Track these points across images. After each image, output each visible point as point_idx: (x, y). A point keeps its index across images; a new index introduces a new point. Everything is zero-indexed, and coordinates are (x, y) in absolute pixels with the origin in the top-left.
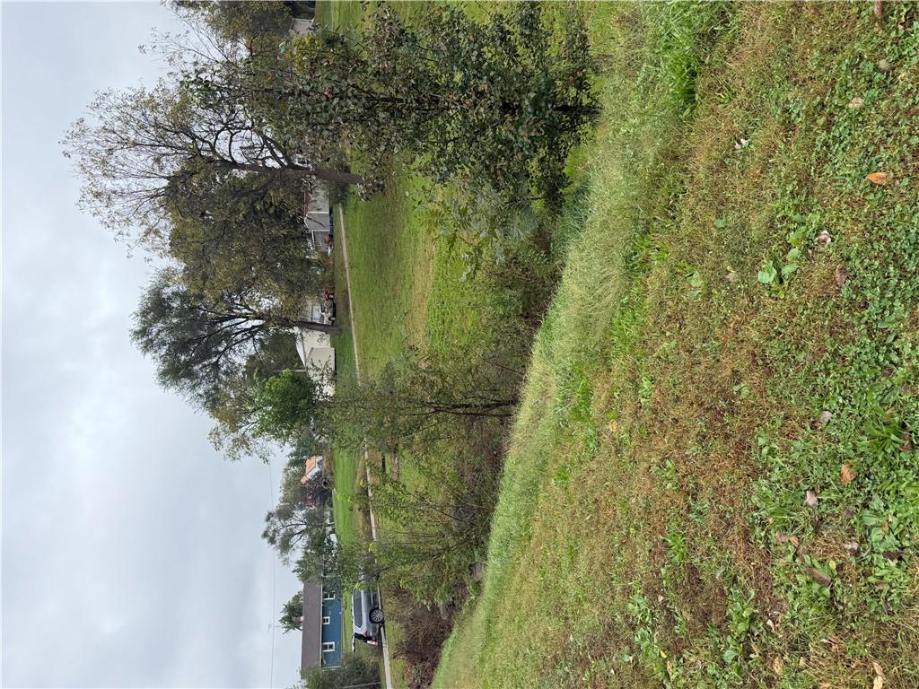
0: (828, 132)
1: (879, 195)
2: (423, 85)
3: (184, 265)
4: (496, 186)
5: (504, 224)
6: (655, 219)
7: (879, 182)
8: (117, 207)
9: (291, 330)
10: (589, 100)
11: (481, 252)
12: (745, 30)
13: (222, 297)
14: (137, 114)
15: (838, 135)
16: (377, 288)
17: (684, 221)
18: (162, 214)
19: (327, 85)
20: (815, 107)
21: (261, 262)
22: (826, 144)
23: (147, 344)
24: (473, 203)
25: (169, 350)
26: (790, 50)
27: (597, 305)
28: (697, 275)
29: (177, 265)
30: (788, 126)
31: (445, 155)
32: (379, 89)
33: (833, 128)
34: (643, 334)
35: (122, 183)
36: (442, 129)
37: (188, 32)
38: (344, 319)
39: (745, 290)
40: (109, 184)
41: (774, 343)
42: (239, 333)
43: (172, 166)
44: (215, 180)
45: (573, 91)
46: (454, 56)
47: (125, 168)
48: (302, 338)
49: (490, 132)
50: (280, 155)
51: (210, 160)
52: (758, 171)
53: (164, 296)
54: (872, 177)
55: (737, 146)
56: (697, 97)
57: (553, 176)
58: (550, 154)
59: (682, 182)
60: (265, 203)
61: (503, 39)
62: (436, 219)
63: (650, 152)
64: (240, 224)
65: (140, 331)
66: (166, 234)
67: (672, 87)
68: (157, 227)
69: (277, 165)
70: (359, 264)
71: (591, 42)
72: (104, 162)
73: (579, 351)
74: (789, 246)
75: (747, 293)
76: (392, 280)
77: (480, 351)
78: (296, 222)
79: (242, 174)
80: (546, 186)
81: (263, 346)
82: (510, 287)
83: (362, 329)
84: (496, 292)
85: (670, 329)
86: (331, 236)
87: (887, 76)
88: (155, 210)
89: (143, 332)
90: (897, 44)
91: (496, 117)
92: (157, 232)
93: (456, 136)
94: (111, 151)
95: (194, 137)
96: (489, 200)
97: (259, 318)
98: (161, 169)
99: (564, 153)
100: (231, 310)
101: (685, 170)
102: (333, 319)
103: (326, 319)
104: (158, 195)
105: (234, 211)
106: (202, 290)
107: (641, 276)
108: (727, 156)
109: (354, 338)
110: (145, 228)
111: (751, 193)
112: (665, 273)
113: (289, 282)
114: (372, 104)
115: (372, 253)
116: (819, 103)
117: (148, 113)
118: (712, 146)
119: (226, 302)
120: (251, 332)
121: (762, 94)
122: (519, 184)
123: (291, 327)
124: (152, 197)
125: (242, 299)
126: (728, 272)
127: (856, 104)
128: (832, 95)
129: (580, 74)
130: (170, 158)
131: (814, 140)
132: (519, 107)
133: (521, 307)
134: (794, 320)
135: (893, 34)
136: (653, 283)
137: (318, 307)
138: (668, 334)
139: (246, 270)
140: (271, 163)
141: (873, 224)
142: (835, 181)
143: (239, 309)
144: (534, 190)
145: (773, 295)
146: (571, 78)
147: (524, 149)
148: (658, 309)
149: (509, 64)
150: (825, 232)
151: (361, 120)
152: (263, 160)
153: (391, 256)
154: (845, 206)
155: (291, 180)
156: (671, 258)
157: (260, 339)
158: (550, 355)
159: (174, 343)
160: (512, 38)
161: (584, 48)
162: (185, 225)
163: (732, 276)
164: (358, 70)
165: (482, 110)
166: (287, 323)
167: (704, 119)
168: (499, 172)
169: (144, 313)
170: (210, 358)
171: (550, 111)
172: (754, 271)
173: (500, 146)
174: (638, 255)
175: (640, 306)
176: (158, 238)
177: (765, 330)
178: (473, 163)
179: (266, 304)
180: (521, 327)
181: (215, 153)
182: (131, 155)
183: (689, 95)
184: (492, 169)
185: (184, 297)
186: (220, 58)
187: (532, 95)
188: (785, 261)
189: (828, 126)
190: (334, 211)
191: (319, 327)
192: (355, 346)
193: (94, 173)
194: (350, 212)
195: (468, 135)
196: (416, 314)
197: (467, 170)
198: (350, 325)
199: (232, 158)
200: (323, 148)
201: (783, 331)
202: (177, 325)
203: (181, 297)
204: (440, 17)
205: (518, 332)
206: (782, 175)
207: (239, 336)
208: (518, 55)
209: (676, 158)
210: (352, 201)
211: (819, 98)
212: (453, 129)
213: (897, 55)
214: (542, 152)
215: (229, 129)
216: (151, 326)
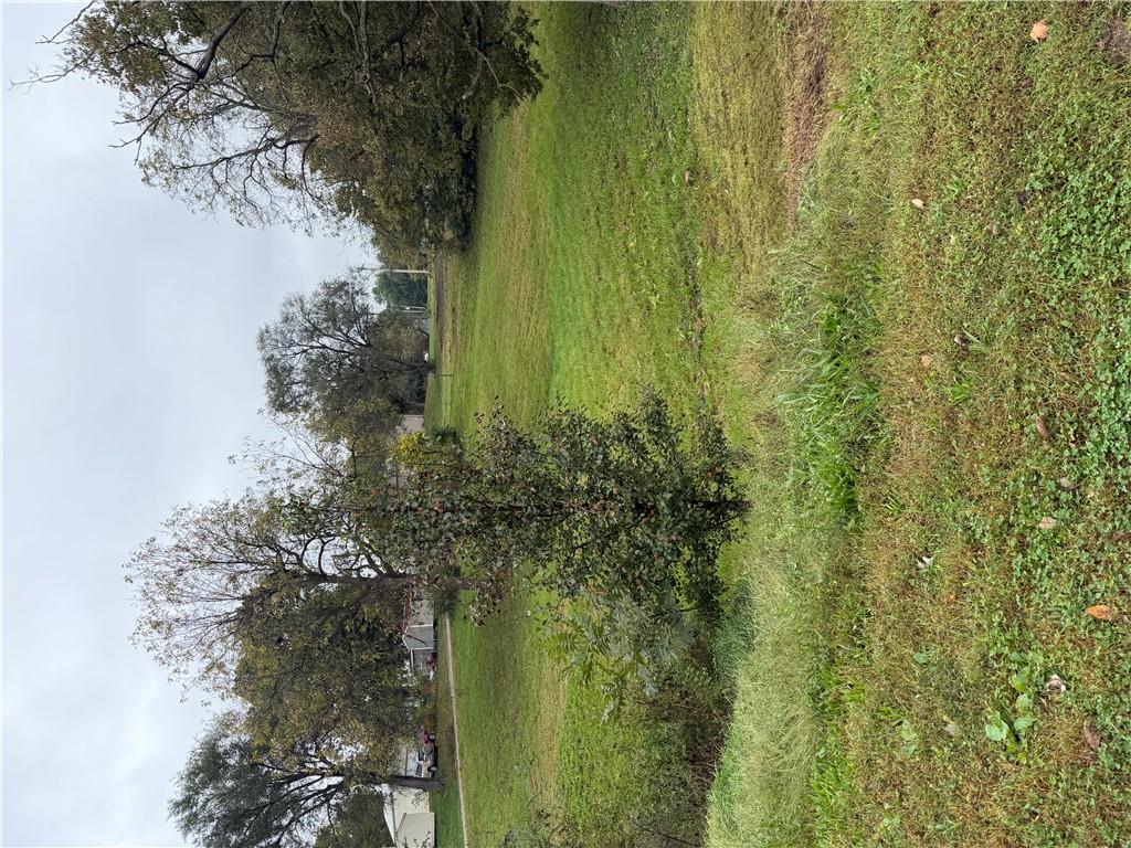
0: (1025, 556)
1: (1108, 633)
2: (545, 491)
3: (250, 705)
4: (637, 597)
5: (651, 644)
6: (839, 647)
7: (1103, 617)
8: (178, 638)
9: (377, 788)
10: (734, 495)
11: (624, 682)
12: (898, 440)
13: (293, 747)
14: (216, 529)
15: (1036, 558)
16: (491, 724)
17: (875, 651)
18: (230, 644)
19: (437, 500)
20: (1000, 527)
21: (345, 698)
22: (1024, 568)
23: (189, 821)
24: (610, 619)
25: (216, 827)
26: (954, 462)
27: (786, 758)
28: (906, 724)
29: (240, 706)
30: (975, 546)
31: (573, 565)
32: (495, 499)
33: (1029, 551)
34: (853, 805)
35: (187, 608)
36: (568, 535)
37: (284, 439)
38: (448, 768)
39: (974, 748)
40: (172, 611)
41: (1030, 827)
42: (312, 796)
43: (248, 584)
44: (298, 597)
45: (714, 486)
46: (577, 463)
47: (195, 590)
48: (392, 802)
49: (623, 537)
50: (378, 563)
51: (295, 575)
52: (952, 597)
53: (221, 750)
54: (1093, 611)
55: (920, 565)
56: (860, 508)
57: (704, 582)
58: (697, 557)
59: (863, 603)
60: (357, 620)
61: (628, 437)
62: (567, 642)
63: (817, 569)
64: (322, 650)
65: (183, 801)
66: (232, 667)
67: (828, 496)
68: (222, 660)
69: (374, 574)
70: (469, 689)
71: (726, 434)
72: (171, 585)
73: (772, 826)
74: (1015, 694)
75: (977, 754)
76: (511, 712)
77: (634, 814)
78: (393, 642)
79: (330, 587)
80: (697, 595)
81: (340, 816)
82: (666, 719)
83: (471, 782)
84: (649, 727)
85: (889, 799)
86: (435, 655)
87: (1075, 496)
88: (223, 639)
89: (187, 803)
90: (1074, 462)
91: (629, 520)
92: (221, 666)
93: (584, 541)
94: (180, 571)
95: (278, 550)
96: (629, 615)
97: (337, 774)
98: (236, 588)
99: (713, 553)
100: (302, 764)
101: (864, 590)
102: (434, 769)
103: (424, 769)
104: (227, 621)
105: (318, 634)
106: (268, 739)
107: (837, 721)
108: (911, 577)
109: (461, 796)
110: (207, 661)
111: (951, 622)
112: (866, 719)
113: (379, 721)
114: (488, 515)
115: (485, 674)
116: (1004, 522)
117: (229, 526)
118: (890, 563)
119: (298, 754)
120: (326, 794)
121: (935, 508)
122: (664, 594)
123: (379, 784)
124: (221, 623)
125: (318, 748)
126: (946, 724)
127: (1047, 524)
128: (1017, 513)
129: (719, 470)
130: (249, 576)
131: (1010, 563)
132: (654, 507)
133: (684, 747)
134: (1049, 795)
135: (1066, 453)
136: (854, 735)
137: (414, 754)
138: (887, 806)
139: (327, 709)
140: (366, 572)
141: (1112, 669)
142: (1050, 613)
143: (314, 763)
144: (682, 599)
145: (1012, 758)
146: (709, 474)
147: (665, 554)
148: (867, 768)
149: (638, 462)
150: (1055, 676)
151: (474, 532)
152: (358, 570)
153: (510, 677)
154: (1070, 645)
155: (391, 591)
156: (870, 701)
157: (337, 805)
158: (732, 826)
159: (224, 816)
160: (640, 436)
161: (720, 441)
162: (257, 655)
163: (952, 728)
164: (472, 480)
165: (613, 514)
166: (373, 779)
167: (873, 534)
168: (638, 581)
169: (192, 774)
170: (270, 837)
171: (691, 511)
172: (980, 725)
173: (637, 552)
174: (826, 692)
175: (842, 761)
176: (222, 675)
177: (1014, 808)
178: (606, 573)
179: (347, 752)
180: (688, 777)
181: (302, 565)
182: (203, 575)
183: (850, 504)
184: (630, 578)
185: (244, 749)
186: (317, 461)
187: (669, 496)
188: (1015, 711)
189: (1022, 547)
190: (439, 622)
191: (414, 783)
192: (463, 807)
193: (157, 599)
194: (459, 623)
195: (599, 541)
196: (544, 758)
197: (600, 581)
198: (456, 778)
199: (321, 571)
200: (431, 567)
201: (1038, 811)
202: (232, 790)
203: (240, 749)
204: (560, 421)
205: (684, 784)
206: (983, 602)
207: (310, 801)
208: (647, 453)
209: (849, 574)
210: (460, 611)
211: (1002, 518)
212: (581, 536)
213: (1078, 474)
214: (687, 553)
215: (320, 537)
216: (197, 793)
